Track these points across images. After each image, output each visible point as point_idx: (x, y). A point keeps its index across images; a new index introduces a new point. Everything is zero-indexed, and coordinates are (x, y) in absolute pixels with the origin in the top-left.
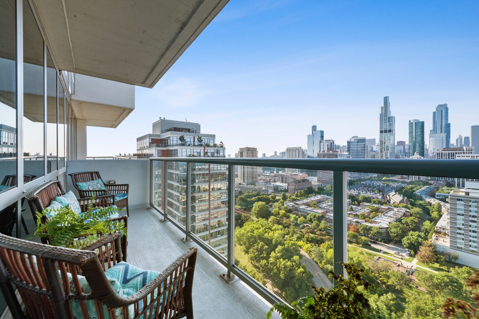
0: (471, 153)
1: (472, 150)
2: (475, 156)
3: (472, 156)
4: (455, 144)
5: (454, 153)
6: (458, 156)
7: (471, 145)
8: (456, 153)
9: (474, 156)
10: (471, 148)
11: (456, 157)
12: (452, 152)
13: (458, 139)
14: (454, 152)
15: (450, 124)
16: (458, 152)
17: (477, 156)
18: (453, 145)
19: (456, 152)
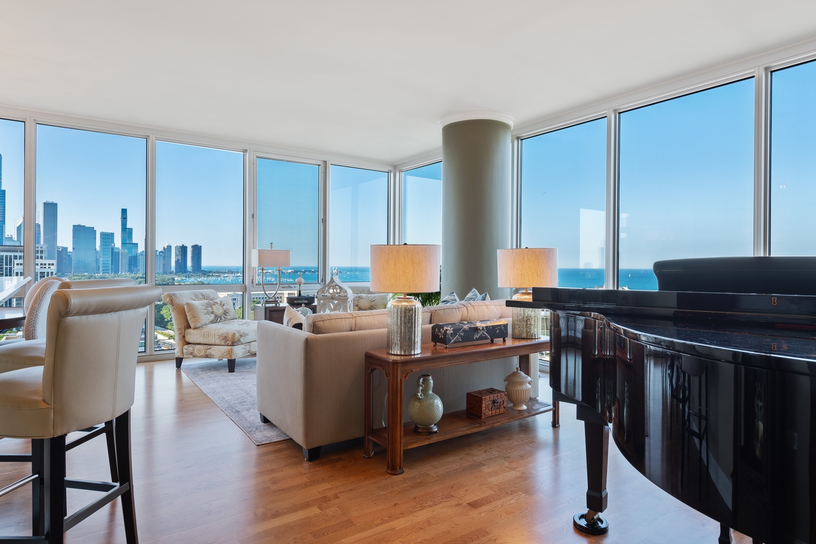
0: (41, 258)
1: (42, 252)
2: (47, 264)
3: (41, 264)
4: (15, 238)
5: (11, 256)
6: (18, 264)
7: (42, 243)
8: (15, 257)
9: (45, 264)
10: (41, 248)
11: (15, 265)
12: (9, 254)
13: (20, 225)
14: (12, 254)
15: (4, 191)
16: (18, 254)
17: (49, 264)
18: (11, 239)
19: (16, 254)
